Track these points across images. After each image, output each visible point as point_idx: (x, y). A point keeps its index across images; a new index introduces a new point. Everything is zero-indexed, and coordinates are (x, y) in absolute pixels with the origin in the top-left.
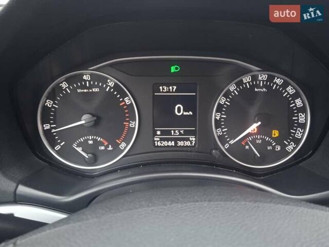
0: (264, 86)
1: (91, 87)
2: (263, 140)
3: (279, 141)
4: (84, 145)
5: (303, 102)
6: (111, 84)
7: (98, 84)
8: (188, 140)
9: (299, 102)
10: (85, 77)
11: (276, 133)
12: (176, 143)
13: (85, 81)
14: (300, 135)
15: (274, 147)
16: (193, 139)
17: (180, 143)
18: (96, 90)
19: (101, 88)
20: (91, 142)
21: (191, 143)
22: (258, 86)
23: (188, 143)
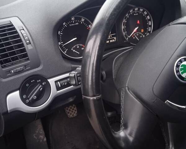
0: (137, 13)
1: (75, 23)
2: (139, 34)
3: (144, 33)
4: (75, 49)
5: (150, 17)
6: (83, 20)
7: (78, 21)
8: (113, 39)
9: (148, 17)
10: (72, 19)
11: (142, 31)
12: (110, 41)
13: (72, 20)
14: (150, 30)
15: (142, 36)
16: (115, 38)
17: (111, 41)
18: (77, 24)
19: (79, 23)
20: (78, 47)
21: (115, 40)
22: (135, 13)
23: (114, 41)
